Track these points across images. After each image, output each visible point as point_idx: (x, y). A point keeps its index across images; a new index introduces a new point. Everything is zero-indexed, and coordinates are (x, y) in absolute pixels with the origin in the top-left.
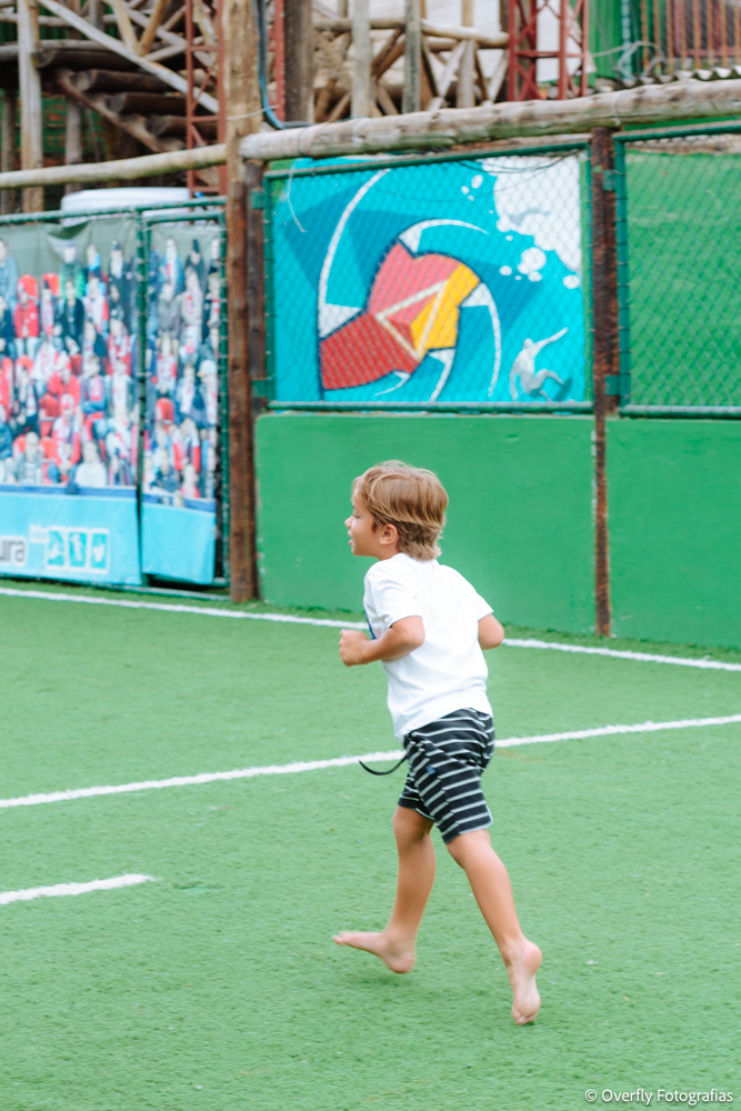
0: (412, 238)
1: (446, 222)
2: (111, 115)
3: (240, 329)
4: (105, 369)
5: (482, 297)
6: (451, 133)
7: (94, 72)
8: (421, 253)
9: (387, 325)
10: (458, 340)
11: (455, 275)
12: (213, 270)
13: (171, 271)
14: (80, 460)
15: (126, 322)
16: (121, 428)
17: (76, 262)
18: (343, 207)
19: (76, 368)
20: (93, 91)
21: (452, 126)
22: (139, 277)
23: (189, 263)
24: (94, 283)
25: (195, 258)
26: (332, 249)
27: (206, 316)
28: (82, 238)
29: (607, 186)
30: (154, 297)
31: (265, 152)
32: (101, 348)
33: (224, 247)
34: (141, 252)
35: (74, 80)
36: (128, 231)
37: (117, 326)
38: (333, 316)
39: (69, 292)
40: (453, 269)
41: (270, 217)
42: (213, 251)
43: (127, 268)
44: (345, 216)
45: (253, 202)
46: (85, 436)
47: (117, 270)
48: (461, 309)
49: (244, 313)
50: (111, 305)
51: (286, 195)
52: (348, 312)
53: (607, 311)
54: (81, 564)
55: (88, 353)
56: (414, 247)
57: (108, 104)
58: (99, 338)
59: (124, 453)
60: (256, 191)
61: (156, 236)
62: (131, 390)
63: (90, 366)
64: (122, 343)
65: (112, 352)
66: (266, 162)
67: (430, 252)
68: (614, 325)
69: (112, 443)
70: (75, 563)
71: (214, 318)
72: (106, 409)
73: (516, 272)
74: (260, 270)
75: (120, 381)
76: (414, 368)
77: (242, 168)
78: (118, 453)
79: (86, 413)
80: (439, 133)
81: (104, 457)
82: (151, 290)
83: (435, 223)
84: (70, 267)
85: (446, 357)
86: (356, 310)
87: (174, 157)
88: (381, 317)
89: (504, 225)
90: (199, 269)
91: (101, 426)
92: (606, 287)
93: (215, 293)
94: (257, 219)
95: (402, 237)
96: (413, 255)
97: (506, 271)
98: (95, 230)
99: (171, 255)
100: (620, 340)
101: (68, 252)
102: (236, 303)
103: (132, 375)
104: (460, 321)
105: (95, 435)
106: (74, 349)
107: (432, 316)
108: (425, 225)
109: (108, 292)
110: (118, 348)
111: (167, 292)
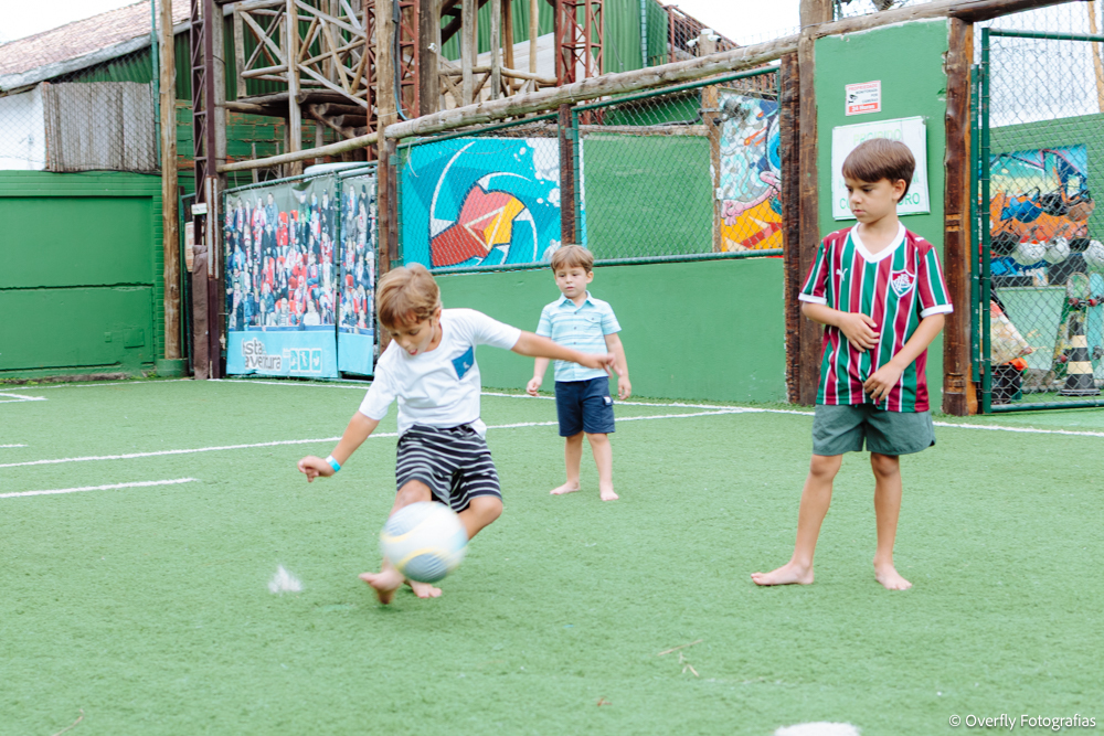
0: (485, 182)
1: (505, 174)
2: (337, 127)
3: (385, 233)
4: (319, 260)
5: (526, 216)
6: (488, 114)
7: (328, 104)
8: (491, 191)
9: (470, 231)
10: (511, 240)
11: (509, 204)
12: (372, 201)
13: (352, 205)
14: (306, 311)
15: (330, 234)
16: (328, 293)
17: (306, 202)
18: (444, 166)
19: (305, 261)
20: (327, 115)
21: (488, 110)
22: (337, 208)
23: (361, 198)
24: (314, 212)
25: (364, 196)
26: (438, 188)
27: (369, 227)
28: (309, 189)
29: (568, 137)
30: (344, 219)
31: (397, 133)
32: (317, 249)
33: (376, 188)
34: (338, 195)
35: (317, 109)
36: (331, 182)
37: (325, 236)
38: (438, 226)
39: (302, 219)
40: (508, 200)
41: (400, 170)
42: (372, 192)
43: (331, 204)
44: (446, 170)
45: (391, 162)
46: (308, 297)
47: (326, 206)
48: (513, 222)
49: (386, 224)
50: (322, 225)
51: (409, 157)
52: (447, 223)
53: (568, 208)
54: (307, 368)
55: (311, 252)
56: (486, 187)
57: (335, 122)
58: (316, 242)
59: (329, 305)
60: (392, 155)
61: (345, 185)
62: (332, 270)
63: (312, 260)
64: (328, 245)
65: (323, 251)
66: (398, 140)
67: (497, 190)
68: (572, 216)
69: (323, 301)
70: (303, 368)
71: (373, 227)
72: (319, 282)
73: (547, 202)
74: (395, 199)
75: (327, 266)
76: (486, 255)
77: (385, 143)
78: (326, 306)
79: (309, 285)
80: (482, 114)
81: (319, 308)
82: (342, 215)
83: (499, 174)
84: (303, 205)
85: (505, 249)
86: (451, 223)
87: (354, 141)
88: (467, 226)
89: (538, 176)
90: (365, 201)
91: (317, 292)
92: (568, 194)
93: (373, 215)
94: (392, 171)
95: (480, 182)
96: (485, 192)
97: (540, 201)
98: (316, 184)
99: (352, 195)
100: (576, 224)
101: (302, 197)
102: (383, 218)
103: (333, 263)
104: (512, 230)
105: (313, 297)
106: (305, 251)
107: (497, 227)
108: (494, 175)
109: (321, 218)
110: (326, 248)
111: (350, 215)
